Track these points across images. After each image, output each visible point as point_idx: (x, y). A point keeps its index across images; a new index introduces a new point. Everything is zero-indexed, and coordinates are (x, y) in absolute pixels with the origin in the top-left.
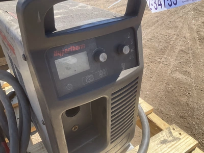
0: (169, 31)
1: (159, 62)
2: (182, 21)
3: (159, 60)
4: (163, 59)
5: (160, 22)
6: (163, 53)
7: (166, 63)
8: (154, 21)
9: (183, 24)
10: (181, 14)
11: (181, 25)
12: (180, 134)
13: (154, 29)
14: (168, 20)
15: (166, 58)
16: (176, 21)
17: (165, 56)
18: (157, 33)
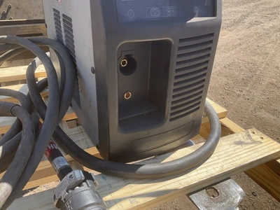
0: (255, 58)
1: (239, 96)
2: (275, 46)
3: (238, 92)
4: (244, 92)
5: (244, 46)
6: (245, 85)
7: (247, 97)
8: (236, 43)
9: (276, 51)
10: (273, 38)
11: (273, 51)
12: (262, 138)
13: (234, 54)
14: (256, 44)
15: (248, 91)
16: (267, 46)
17: (247, 89)
18: (238, 59)
